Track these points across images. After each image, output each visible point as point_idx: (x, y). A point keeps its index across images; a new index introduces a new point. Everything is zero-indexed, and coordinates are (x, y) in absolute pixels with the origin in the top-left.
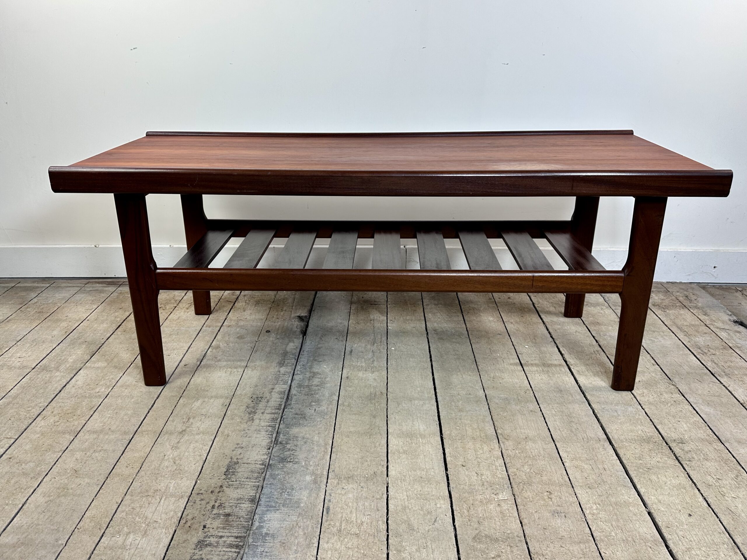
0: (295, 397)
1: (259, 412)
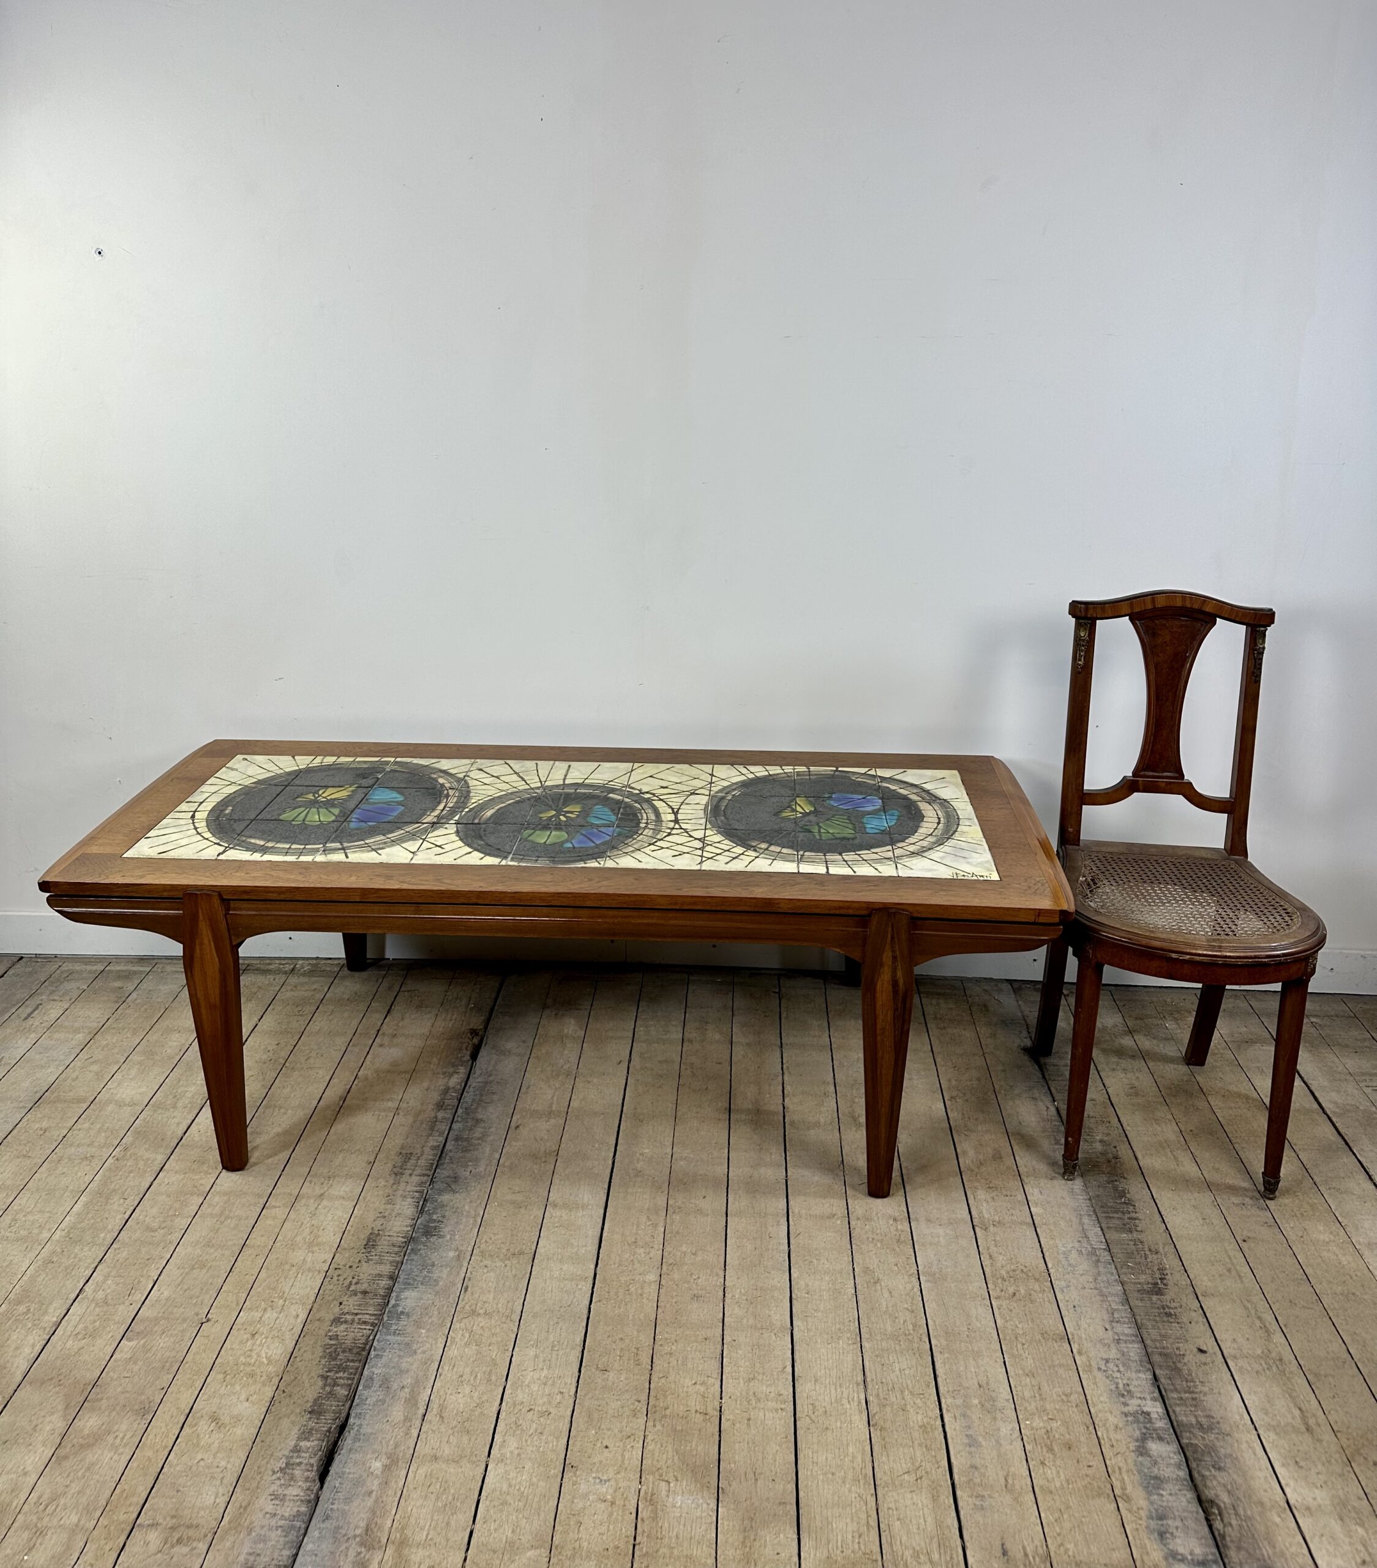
0: (451, 1154)
1: (408, 1172)
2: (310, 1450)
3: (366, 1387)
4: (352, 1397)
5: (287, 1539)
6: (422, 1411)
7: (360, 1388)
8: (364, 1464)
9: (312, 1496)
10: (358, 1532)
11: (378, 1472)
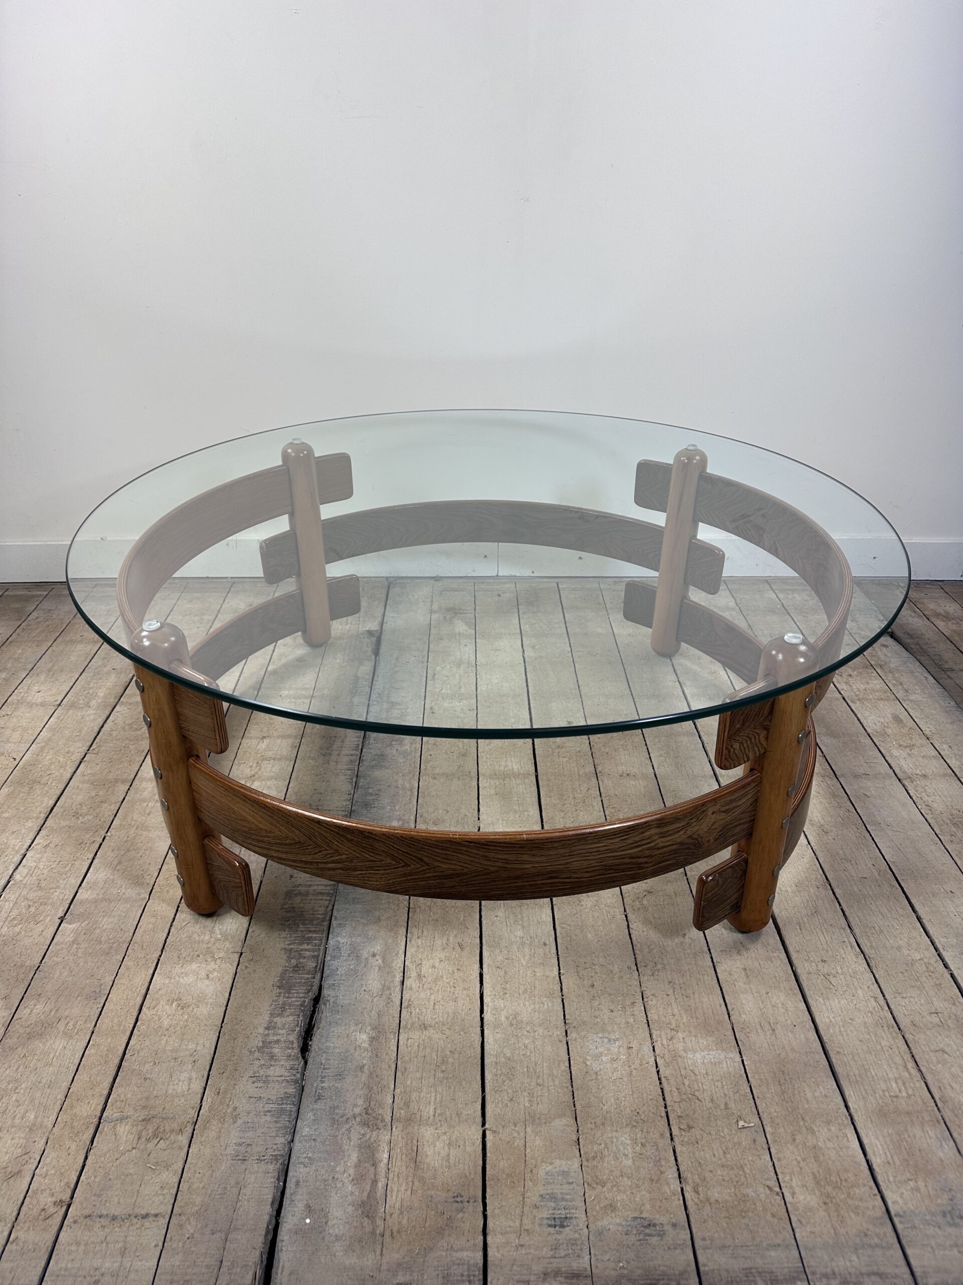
1: (335, 753)
2: (287, 1026)
3: (334, 958)
4: (321, 969)
5: (278, 1125)
6: (398, 978)
7: (328, 958)
8: (348, 1036)
9: (298, 1076)
10: (357, 1110)
11: (366, 1045)
